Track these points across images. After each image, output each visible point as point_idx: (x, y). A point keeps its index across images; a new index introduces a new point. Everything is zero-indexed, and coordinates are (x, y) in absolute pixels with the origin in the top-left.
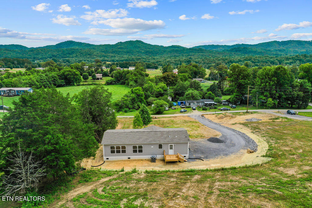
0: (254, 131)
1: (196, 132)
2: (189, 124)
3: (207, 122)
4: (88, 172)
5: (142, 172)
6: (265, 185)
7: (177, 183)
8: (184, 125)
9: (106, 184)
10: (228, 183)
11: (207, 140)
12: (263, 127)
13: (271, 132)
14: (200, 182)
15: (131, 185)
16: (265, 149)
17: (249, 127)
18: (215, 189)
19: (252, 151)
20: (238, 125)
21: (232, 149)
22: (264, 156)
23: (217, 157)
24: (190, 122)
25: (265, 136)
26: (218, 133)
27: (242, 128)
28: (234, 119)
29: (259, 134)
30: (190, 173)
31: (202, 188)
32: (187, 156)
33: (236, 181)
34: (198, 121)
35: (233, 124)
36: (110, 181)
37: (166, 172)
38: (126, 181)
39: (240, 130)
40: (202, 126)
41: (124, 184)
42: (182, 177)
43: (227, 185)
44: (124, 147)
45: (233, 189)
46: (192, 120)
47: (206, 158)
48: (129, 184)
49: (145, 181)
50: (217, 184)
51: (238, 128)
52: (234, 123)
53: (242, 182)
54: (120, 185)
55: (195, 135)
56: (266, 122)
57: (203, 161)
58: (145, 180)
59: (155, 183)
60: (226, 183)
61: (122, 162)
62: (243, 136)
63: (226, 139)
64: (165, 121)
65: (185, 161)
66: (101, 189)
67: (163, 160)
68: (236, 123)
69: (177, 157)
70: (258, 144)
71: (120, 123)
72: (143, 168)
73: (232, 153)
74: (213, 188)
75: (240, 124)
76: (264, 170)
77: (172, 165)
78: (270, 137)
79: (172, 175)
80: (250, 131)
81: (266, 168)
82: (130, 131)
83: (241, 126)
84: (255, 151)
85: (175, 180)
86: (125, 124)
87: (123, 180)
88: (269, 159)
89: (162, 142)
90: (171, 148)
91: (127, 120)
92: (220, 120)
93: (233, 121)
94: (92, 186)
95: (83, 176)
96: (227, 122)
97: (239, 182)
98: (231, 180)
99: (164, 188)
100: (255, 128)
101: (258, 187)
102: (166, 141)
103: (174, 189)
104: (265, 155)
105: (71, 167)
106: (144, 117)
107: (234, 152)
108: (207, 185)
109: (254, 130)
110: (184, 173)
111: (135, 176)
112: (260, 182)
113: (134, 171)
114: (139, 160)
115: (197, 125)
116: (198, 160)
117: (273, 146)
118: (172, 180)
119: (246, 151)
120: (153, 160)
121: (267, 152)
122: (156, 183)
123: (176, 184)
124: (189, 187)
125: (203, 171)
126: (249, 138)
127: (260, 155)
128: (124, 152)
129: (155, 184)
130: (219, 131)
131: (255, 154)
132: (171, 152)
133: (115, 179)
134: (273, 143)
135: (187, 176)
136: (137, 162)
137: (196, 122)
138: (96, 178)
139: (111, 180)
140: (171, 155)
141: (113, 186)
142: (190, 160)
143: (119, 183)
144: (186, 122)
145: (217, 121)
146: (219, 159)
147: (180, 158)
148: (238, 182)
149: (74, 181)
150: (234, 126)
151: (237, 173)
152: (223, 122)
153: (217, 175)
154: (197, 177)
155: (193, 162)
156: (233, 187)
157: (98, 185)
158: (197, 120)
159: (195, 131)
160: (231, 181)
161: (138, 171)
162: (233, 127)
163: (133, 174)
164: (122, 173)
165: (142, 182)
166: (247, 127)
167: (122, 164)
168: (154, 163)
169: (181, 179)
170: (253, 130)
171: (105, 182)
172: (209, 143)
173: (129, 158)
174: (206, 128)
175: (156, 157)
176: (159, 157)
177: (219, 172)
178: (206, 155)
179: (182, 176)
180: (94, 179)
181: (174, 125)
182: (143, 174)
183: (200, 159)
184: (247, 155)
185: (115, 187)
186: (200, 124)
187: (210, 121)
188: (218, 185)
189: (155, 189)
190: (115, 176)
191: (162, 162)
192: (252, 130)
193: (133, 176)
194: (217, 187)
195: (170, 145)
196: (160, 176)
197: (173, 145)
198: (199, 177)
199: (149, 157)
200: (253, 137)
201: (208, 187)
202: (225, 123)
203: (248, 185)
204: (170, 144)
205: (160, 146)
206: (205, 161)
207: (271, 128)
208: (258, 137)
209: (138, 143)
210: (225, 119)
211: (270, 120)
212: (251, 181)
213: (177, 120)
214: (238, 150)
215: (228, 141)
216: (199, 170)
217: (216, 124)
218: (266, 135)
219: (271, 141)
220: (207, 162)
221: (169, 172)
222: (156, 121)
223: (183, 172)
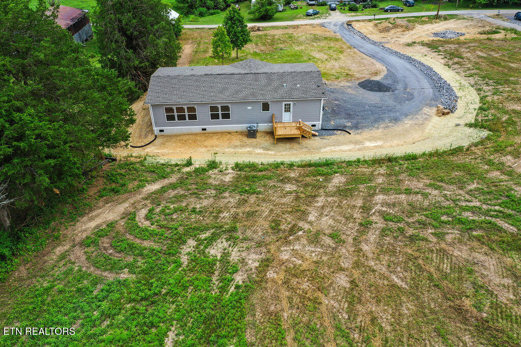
0: (451, 63)
1: (337, 64)
2: (322, 44)
3: (357, 40)
4: (120, 167)
5: (229, 167)
6: (478, 204)
7: (297, 198)
8: (313, 46)
9: (155, 198)
10: (401, 196)
11: (359, 84)
12: (469, 52)
13: (484, 65)
14: (344, 192)
15: (205, 203)
16: (472, 107)
17: (440, 51)
18: (374, 213)
19: (446, 111)
20: (418, 48)
21: (406, 106)
22: (470, 125)
23: (376, 126)
24: (326, 38)
25: (471, 76)
26: (379, 66)
27: (425, 55)
28: (412, 32)
29: (459, 70)
30: (325, 170)
31: (349, 210)
32: (319, 124)
33: (418, 193)
34: (339, 37)
35: (409, 45)
36: (163, 190)
37: (277, 166)
38: (196, 191)
39: (423, 60)
40: (349, 50)
41: (192, 200)
42: (307, 179)
43: (400, 203)
44: (191, 109)
45: (411, 215)
46: (328, 34)
47: (356, 127)
48: (201, 198)
49: (234, 190)
50: (379, 198)
51: (418, 54)
52: (410, 41)
53: (430, 194)
54: (182, 201)
55: (333, 72)
56: (474, 40)
57: (350, 134)
58: (235, 186)
59: (253, 196)
60: (398, 196)
61: (191, 137)
62: (429, 73)
63: (395, 82)
64: (276, 37)
65: (314, 135)
66: (144, 212)
67: (271, 133)
68: (414, 43)
69: (299, 128)
70: (458, 94)
71: (190, 42)
72: (232, 150)
73: (406, 115)
74: (371, 210)
75: (423, 44)
76: (473, 161)
77: (288, 144)
78: (484, 78)
79: (287, 175)
80: (443, 61)
81: (477, 156)
82: (203, 73)
83: (425, 50)
84: (452, 110)
85: (294, 188)
86: (199, 45)
87: (189, 190)
88: (484, 133)
89: (268, 99)
90: (287, 110)
91: (203, 34)
92: (383, 35)
93: (408, 37)
94: (126, 205)
95: (110, 178)
96: (397, 40)
97: (425, 196)
98: (406, 190)
99: (271, 210)
100: (451, 54)
101: (464, 209)
102: (277, 96)
103: (292, 212)
104: (473, 121)
105: (69, 179)
106: (235, 33)
107: (411, 113)
108: (359, 203)
109: (450, 59)
110: (312, 168)
111: (214, 177)
112: (468, 197)
113: (213, 165)
114: (222, 133)
115: (338, 45)
116: (340, 132)
117: (489, 99)
118: (289, 187)
119: (434, 110)
120: (252, 134)
121: (477, 115)
122: (255, 195)
123: (296, 200)
124: (323, 207)
125: (349, 163)
126: (440, 78)
127: (462, 122)
128: (193, 117)
129: (253, 199)
130: (381, 60)
131: (451, 120)
132: (287, 117)
133: (173, 186)
134: (489, 93)
135: (318, 178)
136: (219, 138)
137: (337, 40)
138: (136, 183)
139: (165, 189)
140: (287, 123)
141: (168, 205)
142: (324, 132)
143: (180, 196)
144: (316, 39)
145: (376, 37)
146: (381, 130)
147: (304, 131)
148: (423, 194)
149: (92, 192)
150: (410, 48)
151: (419, 169)
152: (389, 38)
153: (379, 174)
154: (338, 180)
155: (329, 137)
156: (414, 209)
157: (139, 202)
158: (338, 35)
159: (333, 62)
160: (408, 192)
161: (221, 163)
162: (409, 52)
163: (211, 172)
164: (187, 169)
165: (227, 194)
166: (437, 53)
167: (190, 141)
168: (253, 140)
169: (307, 185)
170: (448, 59)
171: (152, 193)
172: (362, 91)
173: (205, 129)
174: (355, 53)
175: (257, 126)
176: (263, 127)
177: (381, 167)
178: (355, 121)
179: (307, 176)
180: (130, 186)
181: (293, 45)
182: (230, 171)
183: (343, 129)
184: (436, 120)
185: (172, 206)
186: (344, 43)
187: (364, 38)
188: (380, 201)
189: (253, 212)
190: (173, 179)
191: (269, 137)
192: (446, 60)
193: (210, 177)
194: (378, 207)
195: (285, 105)
196: (264, 177)
197: (292, 103)
198: (343, 179)
199: (243, 127)
200: (449, 76)
201: (361, 207)
202: (393, 41)
203: (443, 204)
204: (286, 103)
205: (266, 107)
206: (354, 136)
207: (485, 55)
208: (458, 77)
209: (220, 100)
210: (393, 31)
211: (481, 34)
212: (449, 193)
213: (300, 35)
214: (418, 110)
215: (400, 86)
216: (343, 162)
217: (374, 43)
218: (475, 71)
219: (485, 88)
220: (357, 136)
221: (282, 166)
222: (260, 37)
223: (310, 165)
